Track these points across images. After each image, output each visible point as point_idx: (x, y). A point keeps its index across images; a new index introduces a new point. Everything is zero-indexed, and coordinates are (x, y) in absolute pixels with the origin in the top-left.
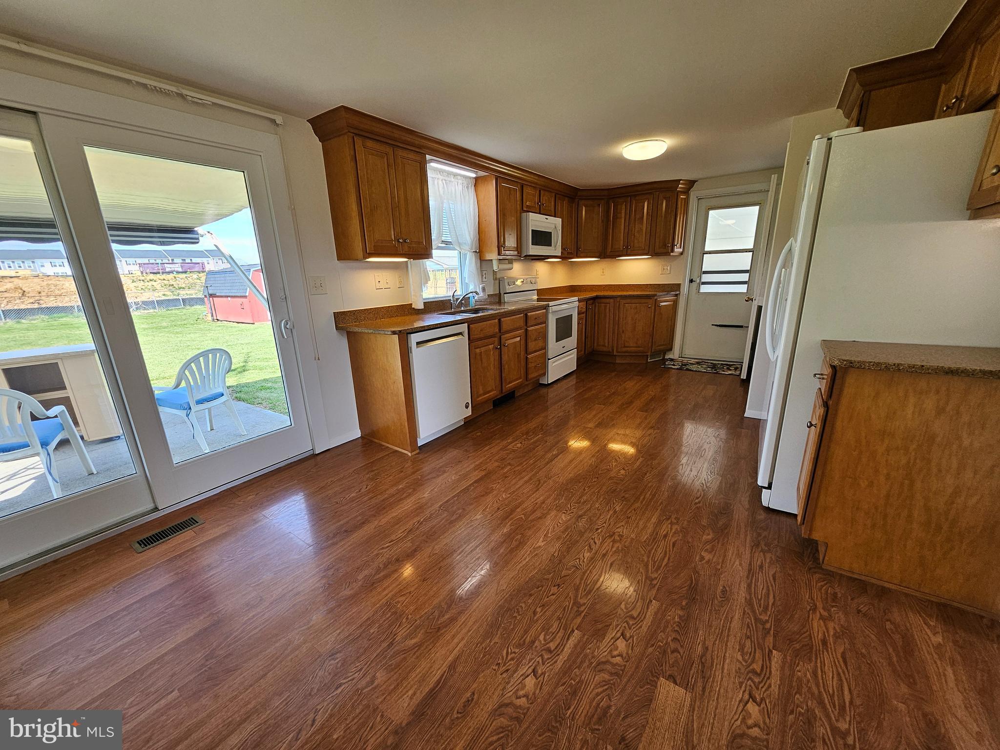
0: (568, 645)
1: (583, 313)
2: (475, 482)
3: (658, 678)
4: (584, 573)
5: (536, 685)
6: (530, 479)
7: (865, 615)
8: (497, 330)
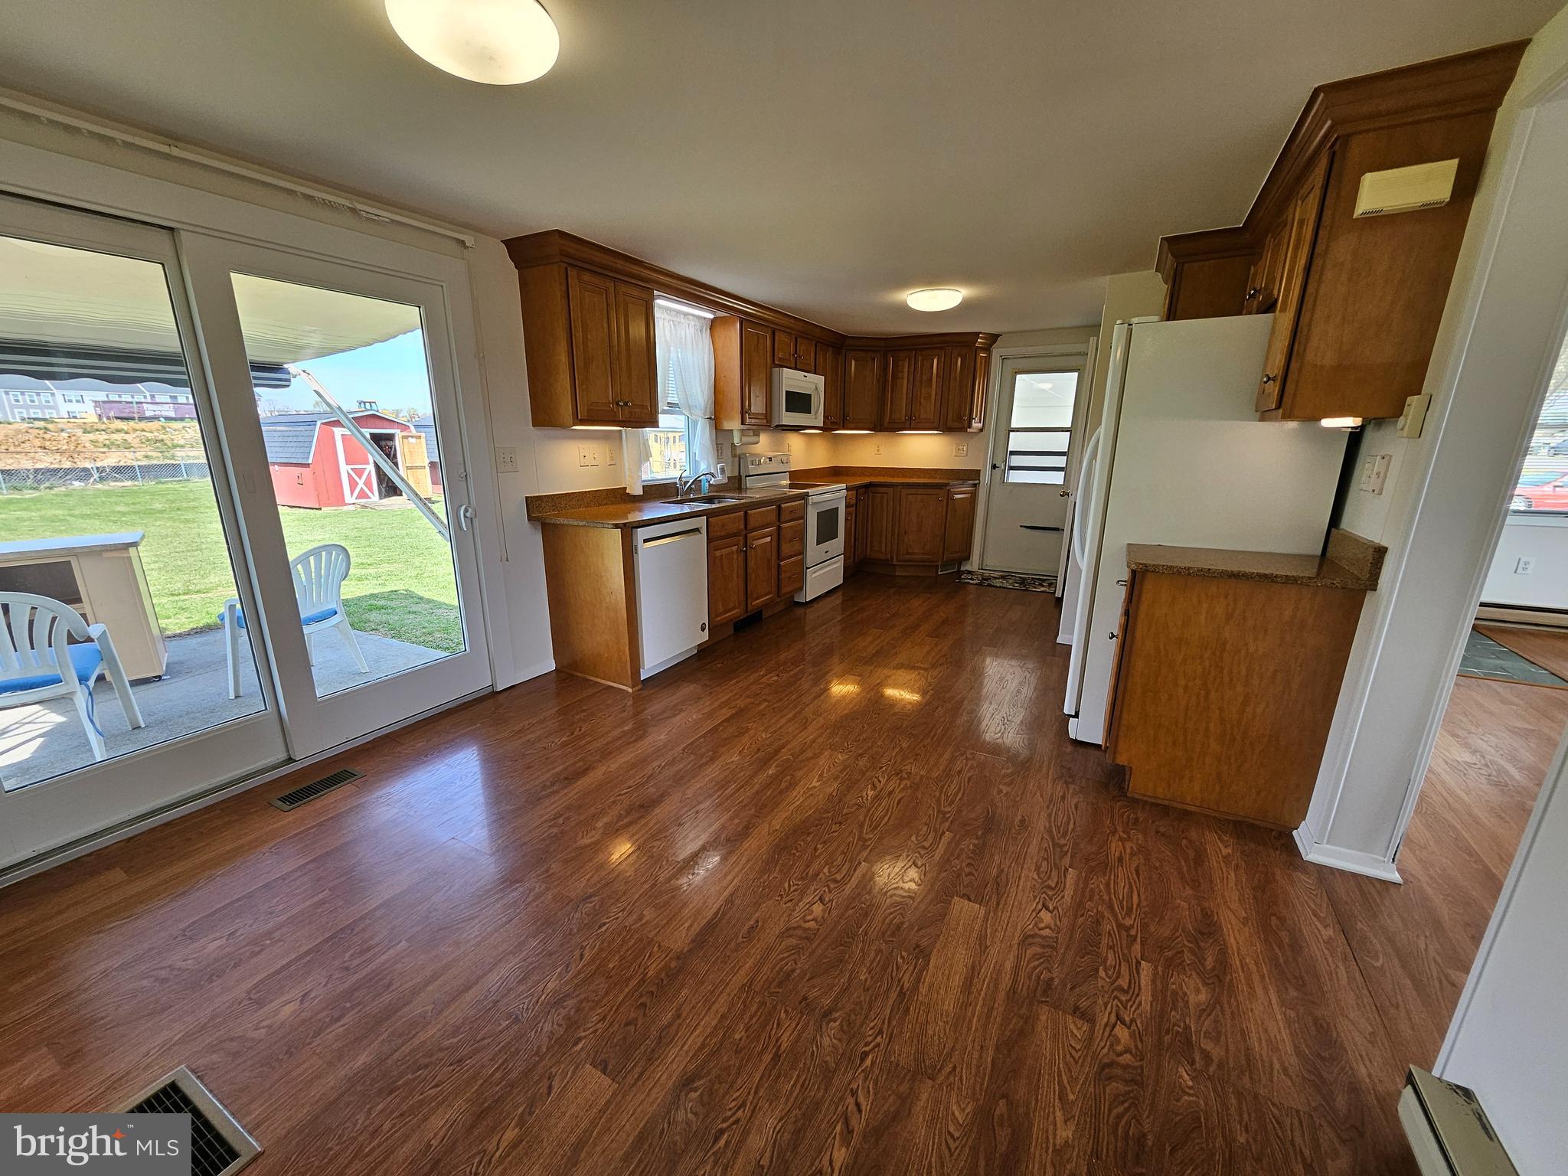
0: (856, 875)
1: (852, 506)
2: (723, 722)
3: (952, 898)
4: (869, 810)
5: (824, 911)
6: (795, 716)
7: (1163, 835)
8: (743, 527)
